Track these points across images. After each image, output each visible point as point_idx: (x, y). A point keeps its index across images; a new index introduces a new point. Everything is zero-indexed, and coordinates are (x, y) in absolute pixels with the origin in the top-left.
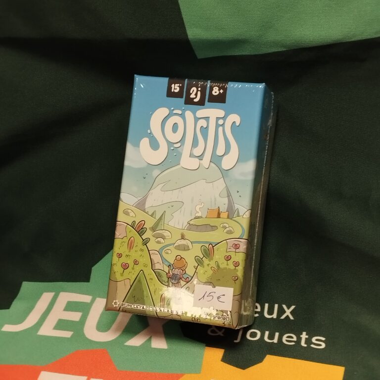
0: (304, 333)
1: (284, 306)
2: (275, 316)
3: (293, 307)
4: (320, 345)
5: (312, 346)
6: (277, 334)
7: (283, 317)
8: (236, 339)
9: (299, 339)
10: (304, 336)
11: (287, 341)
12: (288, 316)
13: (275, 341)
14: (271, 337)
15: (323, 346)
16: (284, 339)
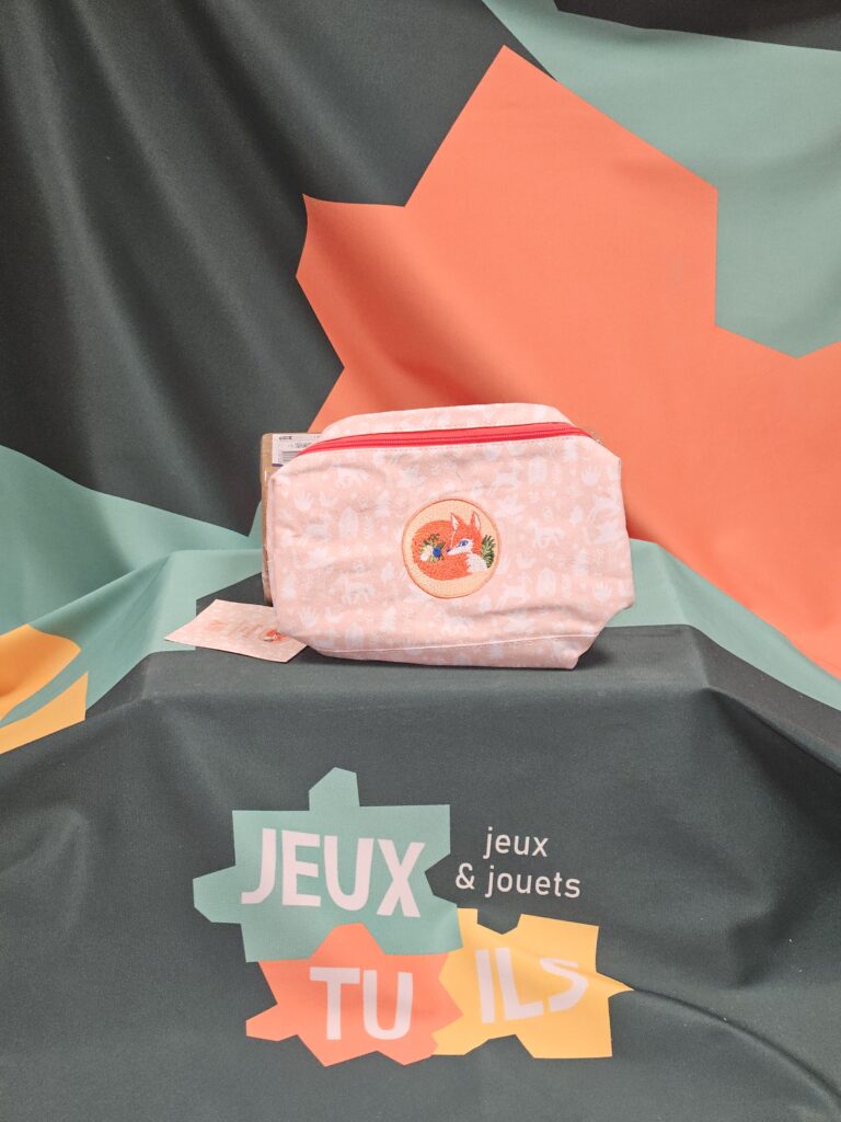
0: (558, 874)
1: (536, 839)
2: (526, 852)
3: (545, 840)
4: (574, 892)
5: (567, 894)
6: (530, 878)
7: (535, 854)
8: (487, 892)
9: (553, 883)
10: (558, 879)
11: (542, 889)
12: (540, 853)
13: (528, 890)
14: (524, 886)
15: (578, 891)
16: (538, 885)
